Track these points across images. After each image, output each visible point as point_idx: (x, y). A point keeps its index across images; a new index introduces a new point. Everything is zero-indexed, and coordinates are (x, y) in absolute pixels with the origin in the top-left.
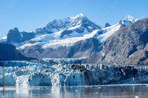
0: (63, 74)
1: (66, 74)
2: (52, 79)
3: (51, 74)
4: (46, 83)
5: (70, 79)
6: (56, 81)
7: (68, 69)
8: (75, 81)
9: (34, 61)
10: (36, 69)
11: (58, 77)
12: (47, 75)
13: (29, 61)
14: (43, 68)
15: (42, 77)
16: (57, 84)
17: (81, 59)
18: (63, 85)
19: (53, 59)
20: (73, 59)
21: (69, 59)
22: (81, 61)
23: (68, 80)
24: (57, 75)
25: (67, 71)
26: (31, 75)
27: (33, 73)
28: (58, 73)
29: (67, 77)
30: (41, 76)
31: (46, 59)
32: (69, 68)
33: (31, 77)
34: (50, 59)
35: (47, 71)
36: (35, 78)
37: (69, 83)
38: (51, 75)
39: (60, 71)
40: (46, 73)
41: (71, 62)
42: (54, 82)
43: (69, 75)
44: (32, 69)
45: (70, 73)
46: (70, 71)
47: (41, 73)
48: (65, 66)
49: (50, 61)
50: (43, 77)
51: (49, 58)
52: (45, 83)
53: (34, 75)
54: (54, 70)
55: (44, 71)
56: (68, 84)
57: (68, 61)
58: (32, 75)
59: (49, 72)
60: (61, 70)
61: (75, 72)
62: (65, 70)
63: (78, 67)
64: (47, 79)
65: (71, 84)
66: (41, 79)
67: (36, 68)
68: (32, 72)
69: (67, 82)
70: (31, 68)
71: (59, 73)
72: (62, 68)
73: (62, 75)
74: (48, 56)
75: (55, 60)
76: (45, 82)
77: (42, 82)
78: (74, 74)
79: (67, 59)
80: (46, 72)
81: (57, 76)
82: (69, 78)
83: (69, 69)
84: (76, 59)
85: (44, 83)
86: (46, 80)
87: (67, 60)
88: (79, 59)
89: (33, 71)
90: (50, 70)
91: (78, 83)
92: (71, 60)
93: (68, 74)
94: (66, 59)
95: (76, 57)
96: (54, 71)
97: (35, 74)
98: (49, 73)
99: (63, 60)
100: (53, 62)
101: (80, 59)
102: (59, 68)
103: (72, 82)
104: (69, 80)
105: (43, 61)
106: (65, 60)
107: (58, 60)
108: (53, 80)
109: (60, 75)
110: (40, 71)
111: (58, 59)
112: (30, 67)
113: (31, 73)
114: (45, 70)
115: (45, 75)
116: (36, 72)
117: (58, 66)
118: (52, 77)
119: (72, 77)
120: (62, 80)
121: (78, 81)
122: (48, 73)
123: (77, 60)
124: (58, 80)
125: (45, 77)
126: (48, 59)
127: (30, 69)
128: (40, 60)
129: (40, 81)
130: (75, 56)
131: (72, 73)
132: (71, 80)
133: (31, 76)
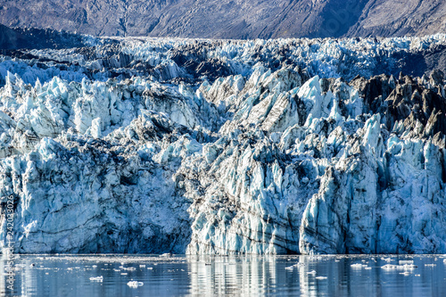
0: (288, 158)
1: (317, 155)
2: (202, 192)
3: (190, 153)
4: (147, 232)
5: (350, 201)
6: (233, 214)
7: (334, 114)
8: (390, 217)
9: (60, 54)
10: (68, 115)
11: (249, 179)
12: (158, 158)
13: (19, 55)
14: (129, 105)
15: (112, 178)
16: (239, 238)
17: (426, 46)
18: (288, 249)
19: (209, 41)
20: (362, 47)
21: (329, 48)
22: (427, 59)
23: (332, 209)
24: (246, 161)
25: (326, 127)
26: (26, 157)
27: (42, 146)
28: (253, 141)
29: (325, 180)
30: (111, 167)
31: (148, 45)
32: (341, 105)
33: (25, 176)
34: (178, 42)
35: (159, 130)
36: (60, 190)
37: (345, 234)
38: (187, 164)
39: (267, 126)
40: (149, 145)
41: (347, 67)
42: (216, 223)
43: (341, 163)
44: (34, 113)
45: (355, 149)
46: (350, 128)
47: (109, 145)
48: (304, 91)
49: (179, 59)
50: (125, 181)
51: (170, 32)
52: (139, 231)
53: (46, 157)
54: (215, 116)
55: (133, 125)
56: (335, 236)
57: (319, 56)
58: (35, 157)
59: (171, 140)
60: (273, 119)
61: (391, 143)
62: (312, 123)
63: (418, 100)
64: (157, 195)
65: (358, 241)
66: (106, 193)
67: (64, 102)
68: (33, 137)
69: (324, 219)
70: (24, 102)
71: (259, 147)
72: (281, 106)
73: (284, 159)
74: (163, 22)
75: (221, 50)
76: (144, 219)
77: (112, 217)
78: (388, 156)
79: (315, 42)
80: (149, 135)
81: (241, 170)
82: (345, 192)
83: (344, 110)
84: (387, 43)
85: (133, 233)
86: (147, 202)
87: (314, 49)
88: (406, 45)
89: (40, 130)
90: (182, 117)
91: (414, 235)
92: (344, 52)
93: (335, 151)
94: (306, 42)
95: (384, 32)
96: (216, 128)
97: (57, 149)
98: (177, 145)
99: (285, 52)
100: (208, 67)
101: (416, 44)
102: (261, 108)
103: (368, 222)
104: (342, 207)
105: (126, 59)
106: (302, 48)
107: (247, 48)
108: (204, 207)
109: (265, 160)
110: (103, 130)
111: (247, 43)
112: (15, 91)
113: (22, 142)
114: (141, 122)
115: (145, 158)
116: (62, 139)
117: (253, 92)
118: (203, 182)
119: (370, 181)
120: (282, 207)
121: (417, 219)
122: (165, 146)
123: (396, 55)
124: (246, 201)
125: (145, 180)
126: (167, 40)
127: (18, 115)
128: (99, 51)
129: (97, 209)
130: (373, 20)
131: (371, 149)
132: (358, 204)
133: (22, 166)
